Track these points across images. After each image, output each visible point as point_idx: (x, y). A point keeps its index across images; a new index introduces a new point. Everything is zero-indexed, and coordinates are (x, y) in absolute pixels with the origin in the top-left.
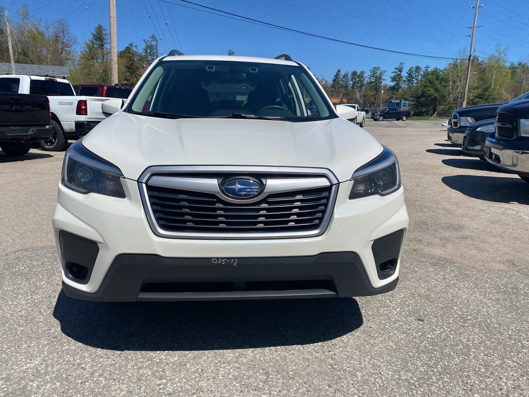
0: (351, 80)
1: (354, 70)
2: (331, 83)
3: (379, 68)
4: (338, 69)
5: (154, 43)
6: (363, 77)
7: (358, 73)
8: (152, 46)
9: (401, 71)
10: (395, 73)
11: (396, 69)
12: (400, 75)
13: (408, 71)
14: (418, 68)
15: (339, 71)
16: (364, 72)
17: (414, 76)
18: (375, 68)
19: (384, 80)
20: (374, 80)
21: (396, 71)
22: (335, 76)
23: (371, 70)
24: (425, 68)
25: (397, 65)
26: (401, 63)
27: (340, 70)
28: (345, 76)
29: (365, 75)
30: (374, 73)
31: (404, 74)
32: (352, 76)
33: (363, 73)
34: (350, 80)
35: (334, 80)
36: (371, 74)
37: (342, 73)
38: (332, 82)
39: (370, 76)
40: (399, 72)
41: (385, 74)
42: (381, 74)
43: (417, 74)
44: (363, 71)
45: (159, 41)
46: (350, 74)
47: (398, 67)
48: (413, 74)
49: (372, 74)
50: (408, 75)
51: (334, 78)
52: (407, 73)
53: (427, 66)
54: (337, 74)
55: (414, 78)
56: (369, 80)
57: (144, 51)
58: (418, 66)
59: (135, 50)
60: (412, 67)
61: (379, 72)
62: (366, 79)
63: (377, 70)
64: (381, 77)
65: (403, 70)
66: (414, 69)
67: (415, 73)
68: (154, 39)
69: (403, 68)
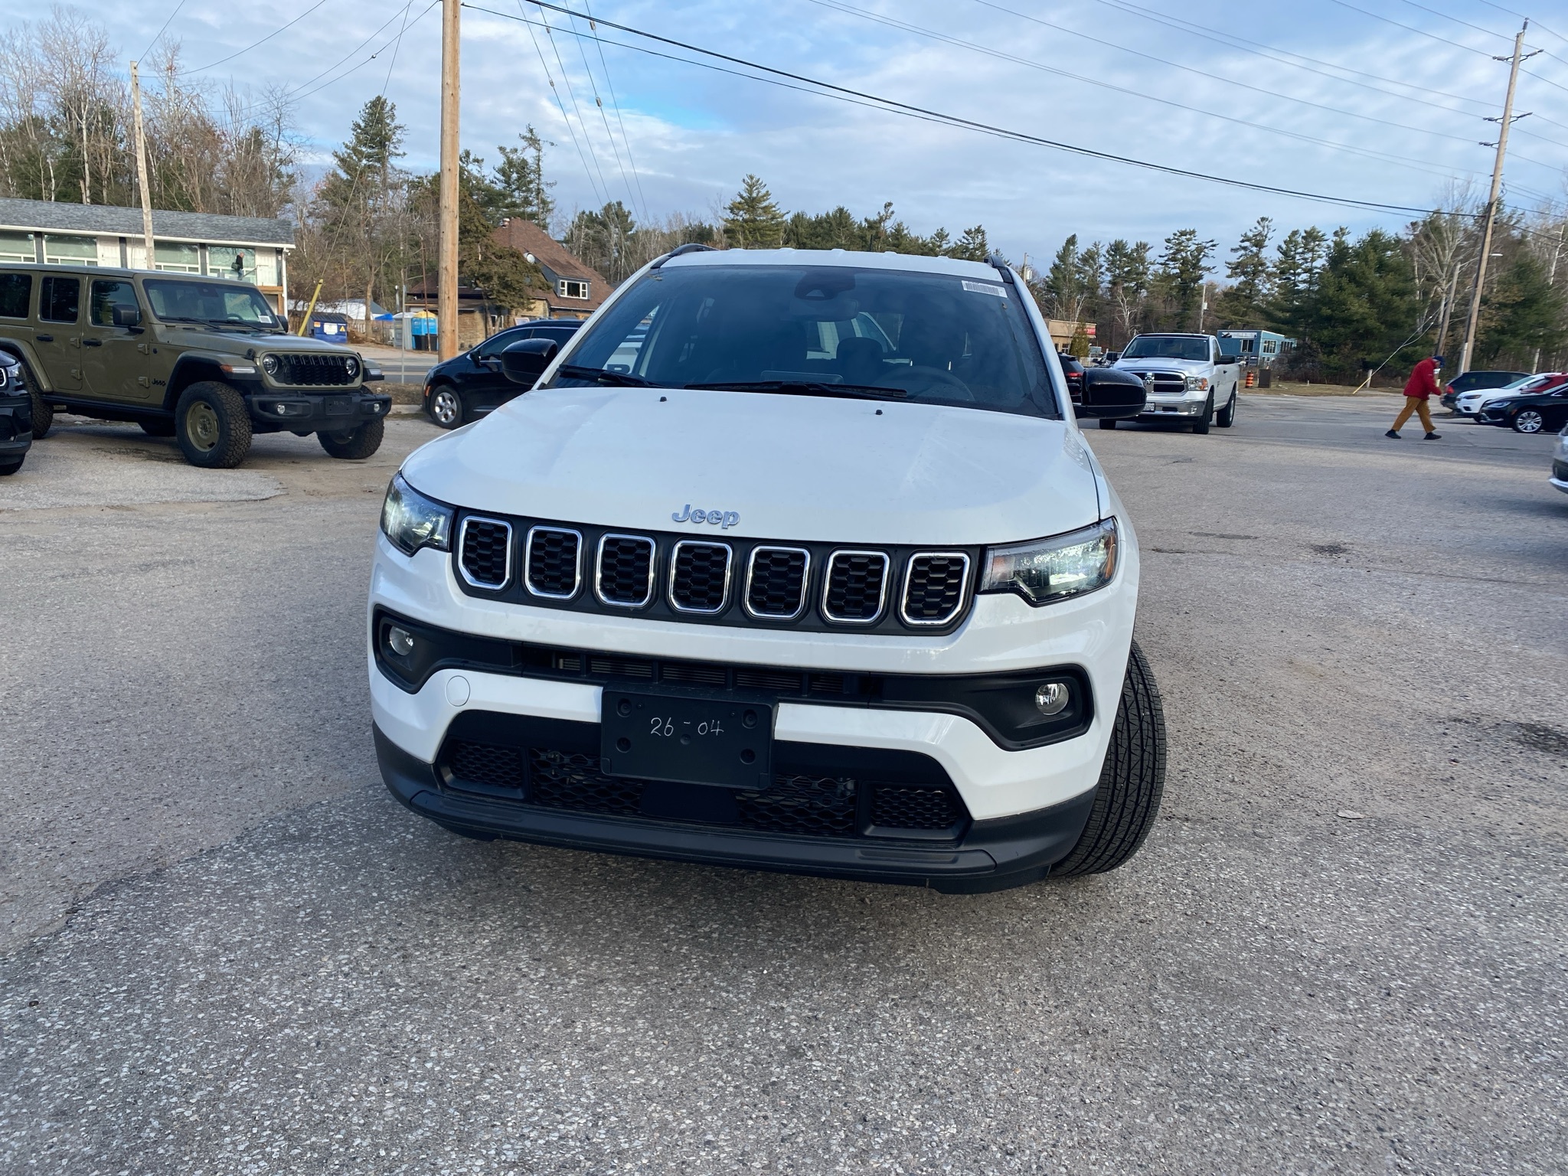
0: (1107, 269)
1: (1119, 238)
3: (1193, 233)
4: (1069, 236)
5: (529, 155)
6: (1142, 261)
7: (1131, 246)
8: (524, 162)
9: (1259, 244)
10: (1243, 252)
11: (1246, 238)
12: (1257, 255)
13: (1285, 242)
14: (1312, 236)
15: (1072, 241)
16: (1145, 245)
17: (1300, 261)
18: (1183, 234)
19: (1209, 269)
20: (1177, 271)
21: (1247, 244)
22: (1058, 257)
23: (1168, 241)
25: (1250, 226)
26: (1263, 219)
27: (1074, 236)
28: (1089, 258)
29: (1150, 255)
30: (1178, 251)
31: (1271, 255)
32: (1111, 258)
34: (1103, 270)
35: (1056, 268)
36: (1167, 252)
37: (1081, 248)
38: (1049, 274)
39: (1166, 259)
40: (1255, 249)
41: (1211, 253)
42: (1200, 249)
43: (1309, 255)
44: (1144, 241)
45: (546, 148)
46: (1103, 251)
47: (1250, 234)
48: (1298, 257)
49: (1172, 251)
50: (1281, 255)
51: (1057, 262)
52: (1279, 247)
53: (1341, 229)
54: (1066, 249)
55: (1299, 266)
56: (1161, 271)
57: (502, 178)
58: (1313, 229)
59: (475, 173)
60: (1295, 233)
61: (1193, 247)
62: (1152, 268)
63: (1188, 240)
64: (1199, 260)
65: (1266, 243)
66: (1300, 240)
67: (1303, 253)
68: (533, 141)
69: (1269, 236)
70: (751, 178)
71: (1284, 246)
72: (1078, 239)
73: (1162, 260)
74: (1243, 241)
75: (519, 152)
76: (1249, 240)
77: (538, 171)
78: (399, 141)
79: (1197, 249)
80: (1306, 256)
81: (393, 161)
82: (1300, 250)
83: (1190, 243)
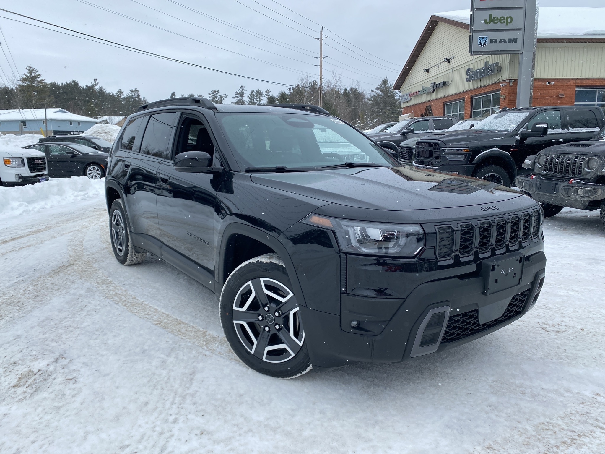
3: (218, 91)
4: (172, 92)
9: (242, 95)
10: (236, 98)
11: (237, 93)
12: (241, 99)
13: (250, 95)
14: (259, 93)
17: (256, 102)
18: (215, 91)
21: (237, 95)
24: (266, 92)
25: (238, 90)
26: (242, 86)
27: (174, 92)
30: (214, 98)
31: (246, 99)
40: (240, 97)
41: (226, 99)
42: (221, 97)
44: (200, 94)
47: (238, 92)
48: (255, 100)
50: (249, 99)
52: (248, 97)
53: (268, 90)
55: (256, 103)
58: (259, 90)
60: (253, 91)
61: (219, 97)
63: (217, 94)
64: (222, 101)
65: (244, 95)
66: (255, 94)
67: (257, 99)
69: (245, 93)
70: (30, 67)
71: (250, 96)
72: (176, 94)
74: (236, 94)
76: (238, 94)
79: (220, 98)
80: (258, 100)
82: (255, 98)
83: (217, 95)
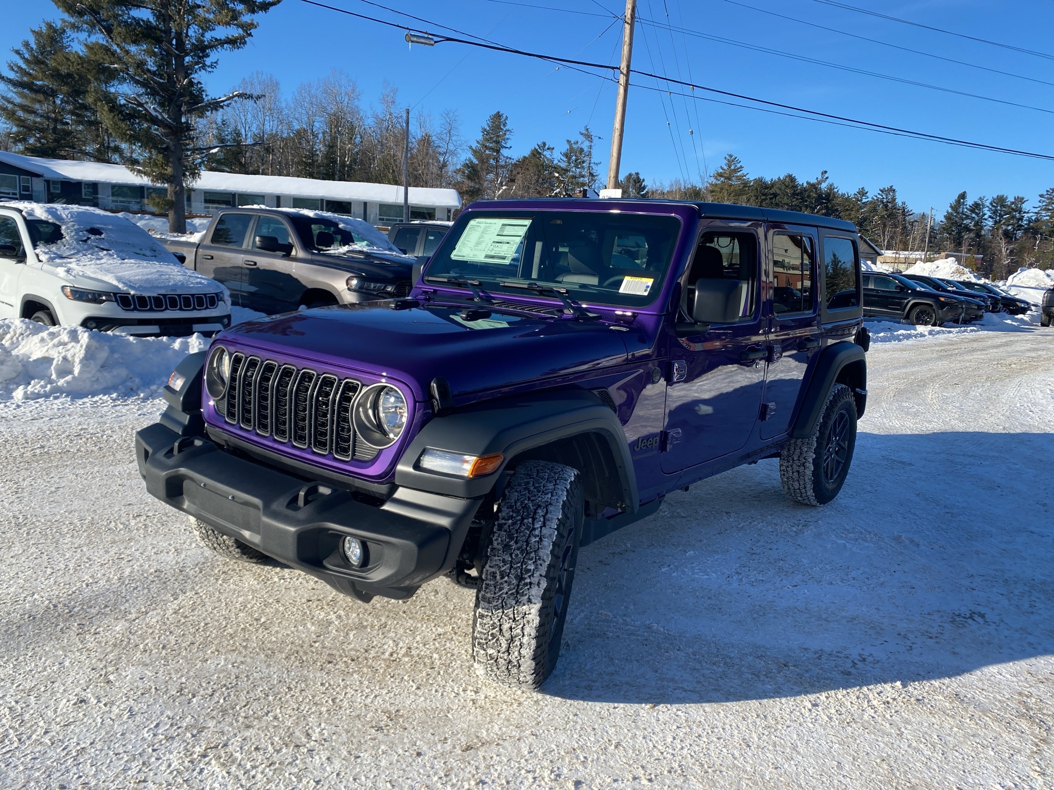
0: (990, 217)
1: (1001, 194)
2: (942, 221)
5: (585, 146)
6: (1019, 210)
7: (1011, 199)
8: (582, 150)
15: (963, 196)
16: (1023, 199)
20: (1048, 218)
22: (951, 207)
23: (1041, 196)
28: (977, 207)
29: (1026, 207)
32: (993, 208)
33: (1021, 200)
34: (986, 217)
35: (948, 217)
36: (1040, 204)
37: (970, 201)
38: (944, 220)
39: (1039, 209)
45: (595, 140)
46: (987, 203)
49: (1044, 204)
51: (950, 210)
54: (958, 201)
56: (1033, 218)
57: (565, 159)
59: (548, 156)
62: (1026, 215)
68: (588, 136)
73: (1036, 210)
75: (579, 143)
77: (589, 154)
78: (508, 139)
81: (504, 152)
